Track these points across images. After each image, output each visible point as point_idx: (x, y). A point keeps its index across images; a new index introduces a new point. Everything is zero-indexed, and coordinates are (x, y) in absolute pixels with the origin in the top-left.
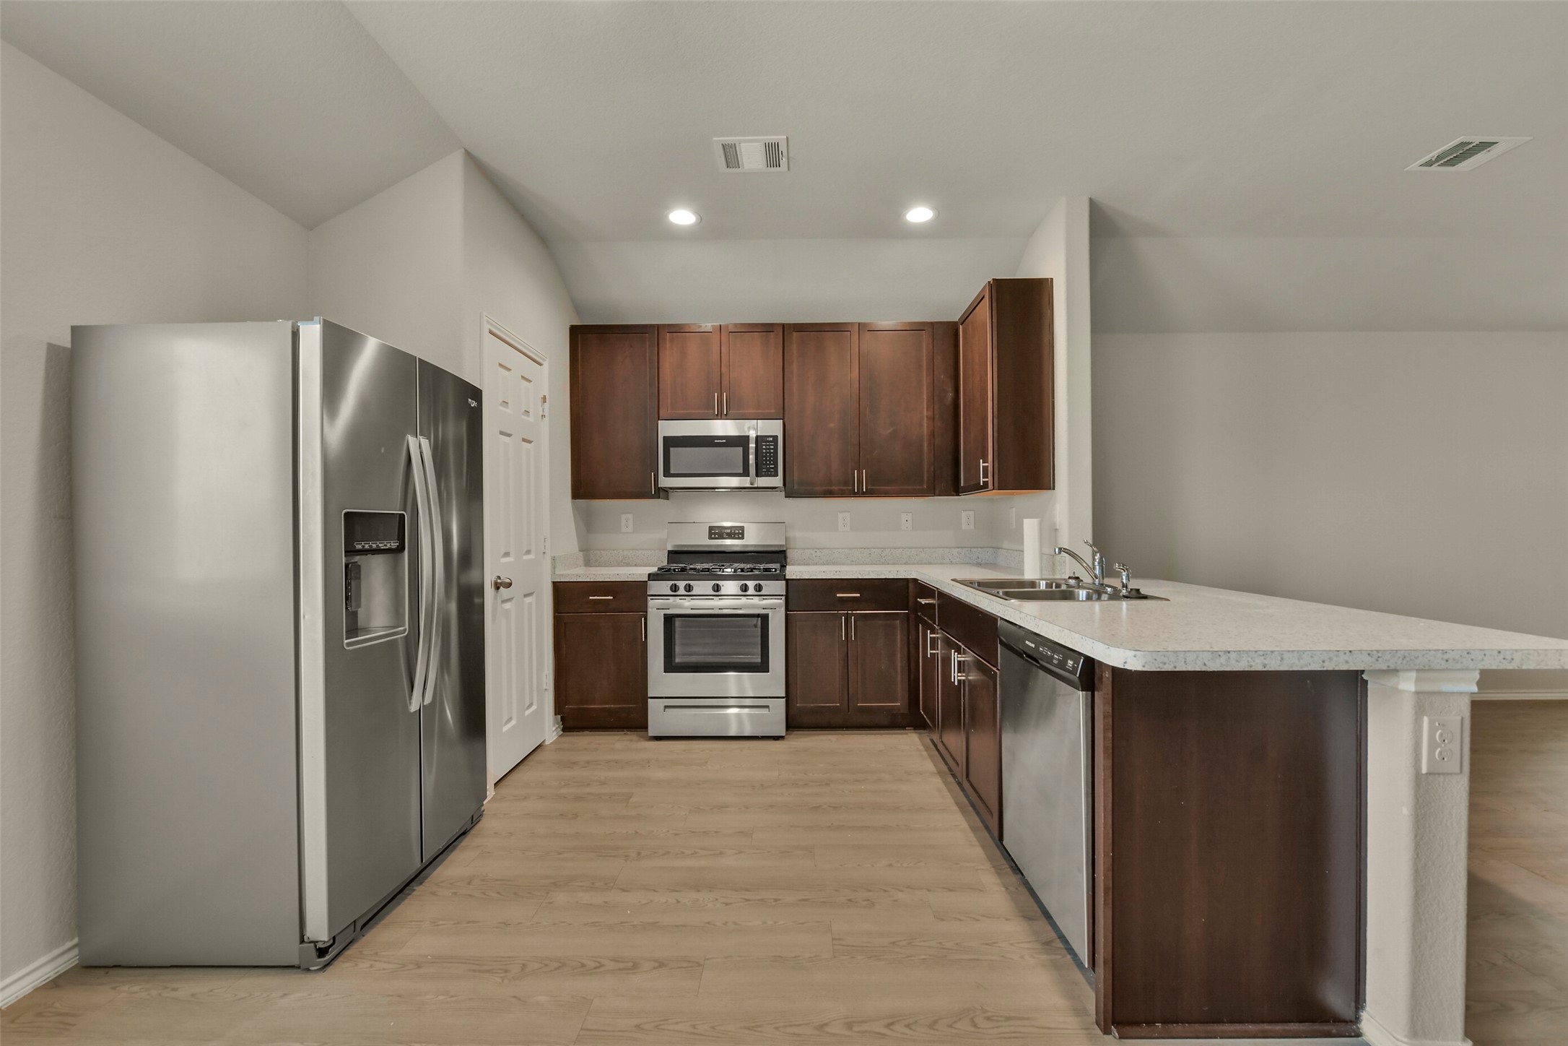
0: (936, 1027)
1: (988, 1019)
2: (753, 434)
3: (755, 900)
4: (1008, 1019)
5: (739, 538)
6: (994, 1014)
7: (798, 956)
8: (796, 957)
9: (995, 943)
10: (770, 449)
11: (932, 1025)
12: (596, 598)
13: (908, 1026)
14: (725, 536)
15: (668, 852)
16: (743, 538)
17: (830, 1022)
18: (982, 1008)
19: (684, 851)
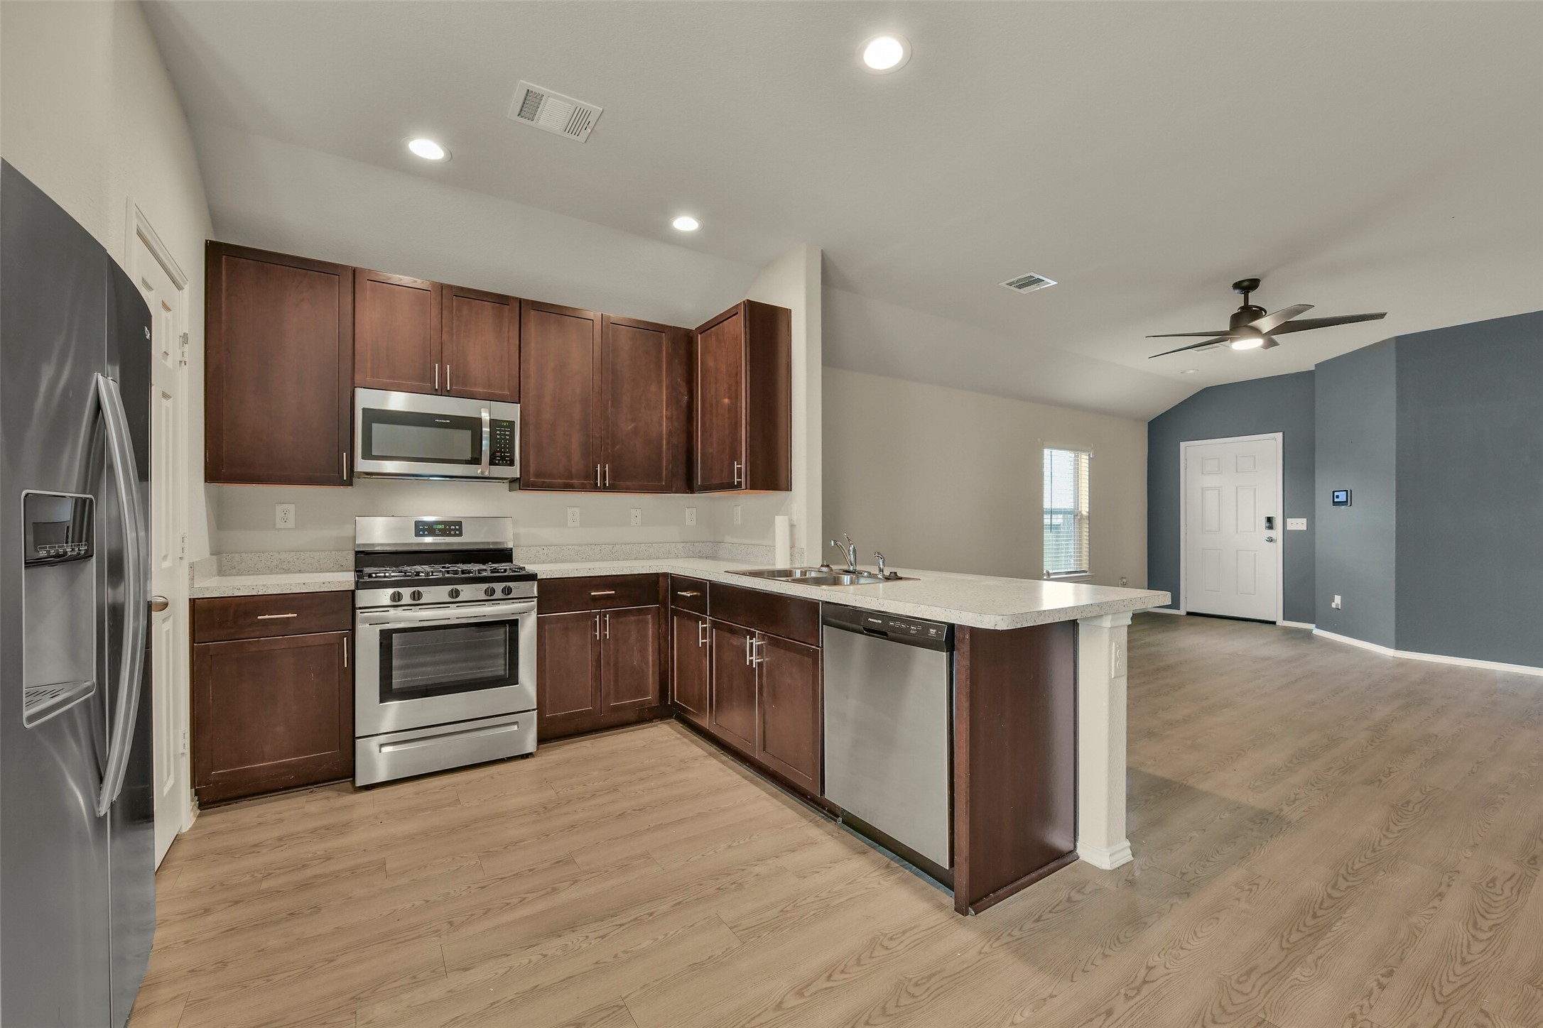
0: (862, 963)
1: (891, 939)
2: (485, 416)
3: (629, 922)
4: (904, 933)
5: (456, 535)
6: (893, 934)
7: (712, 956)
8: (710, 957)
9: (855, 880)
10: (505, 435)
11: (859, 962)
12: (267, 617)
13: (842, 972)
14: (437, 532)
15: (489, 910)
16: (460, 535)
17: (783, 998)
18: (882, 933)
19: (508, 901)
